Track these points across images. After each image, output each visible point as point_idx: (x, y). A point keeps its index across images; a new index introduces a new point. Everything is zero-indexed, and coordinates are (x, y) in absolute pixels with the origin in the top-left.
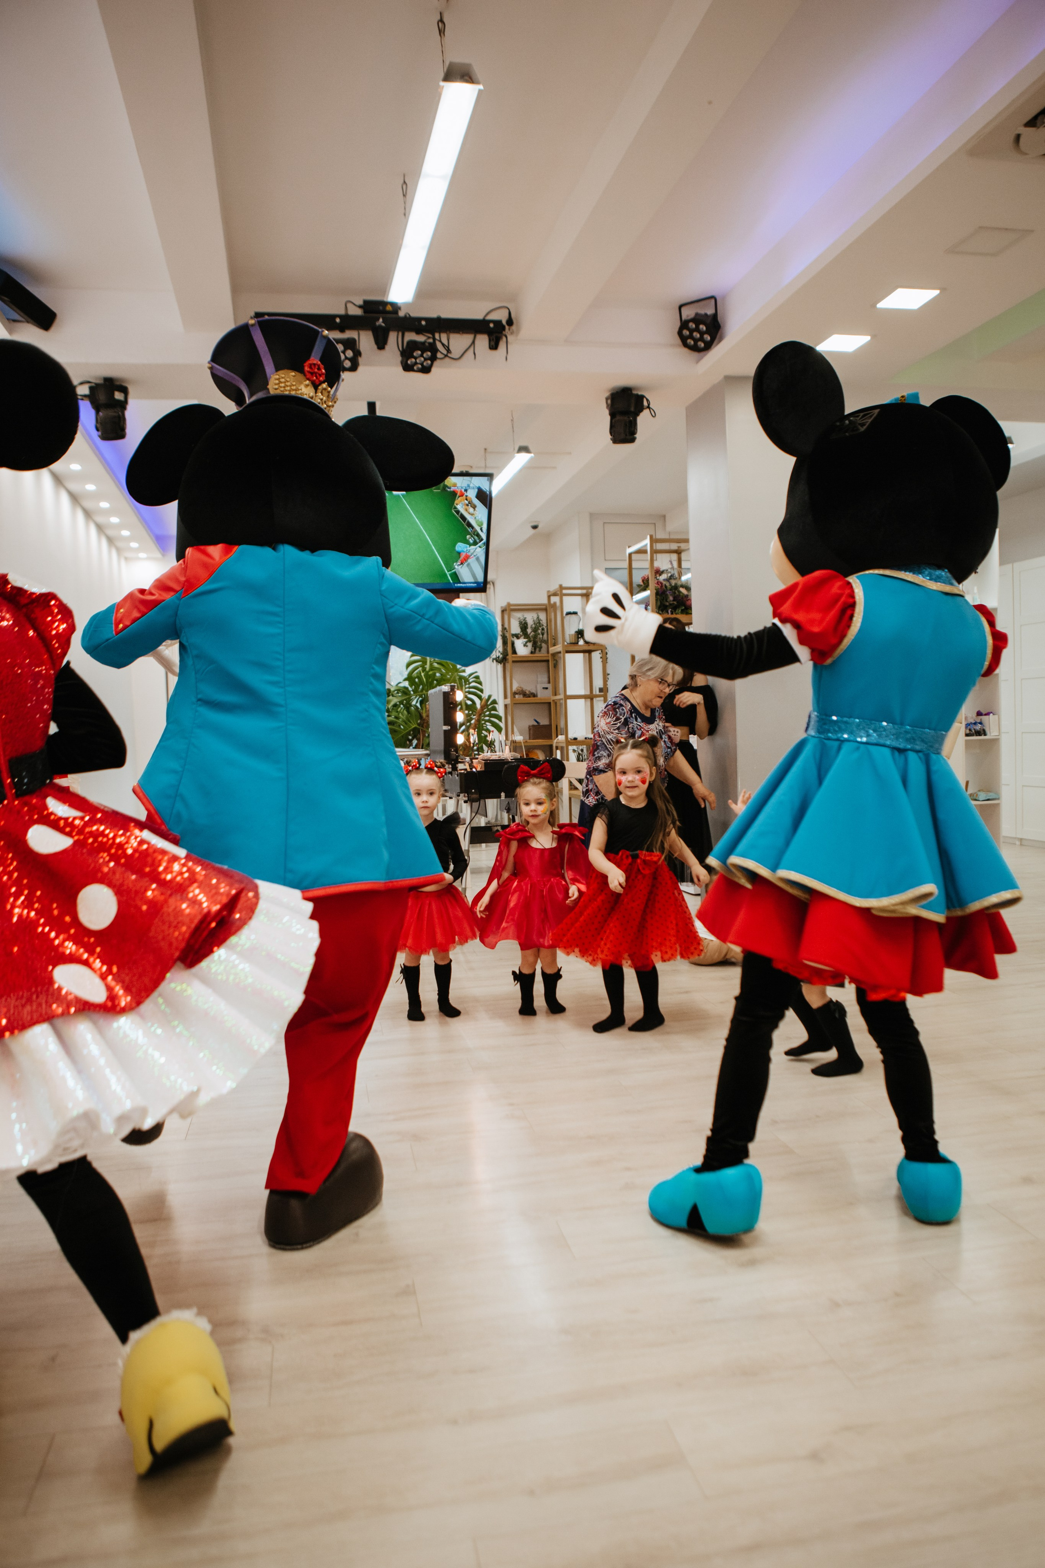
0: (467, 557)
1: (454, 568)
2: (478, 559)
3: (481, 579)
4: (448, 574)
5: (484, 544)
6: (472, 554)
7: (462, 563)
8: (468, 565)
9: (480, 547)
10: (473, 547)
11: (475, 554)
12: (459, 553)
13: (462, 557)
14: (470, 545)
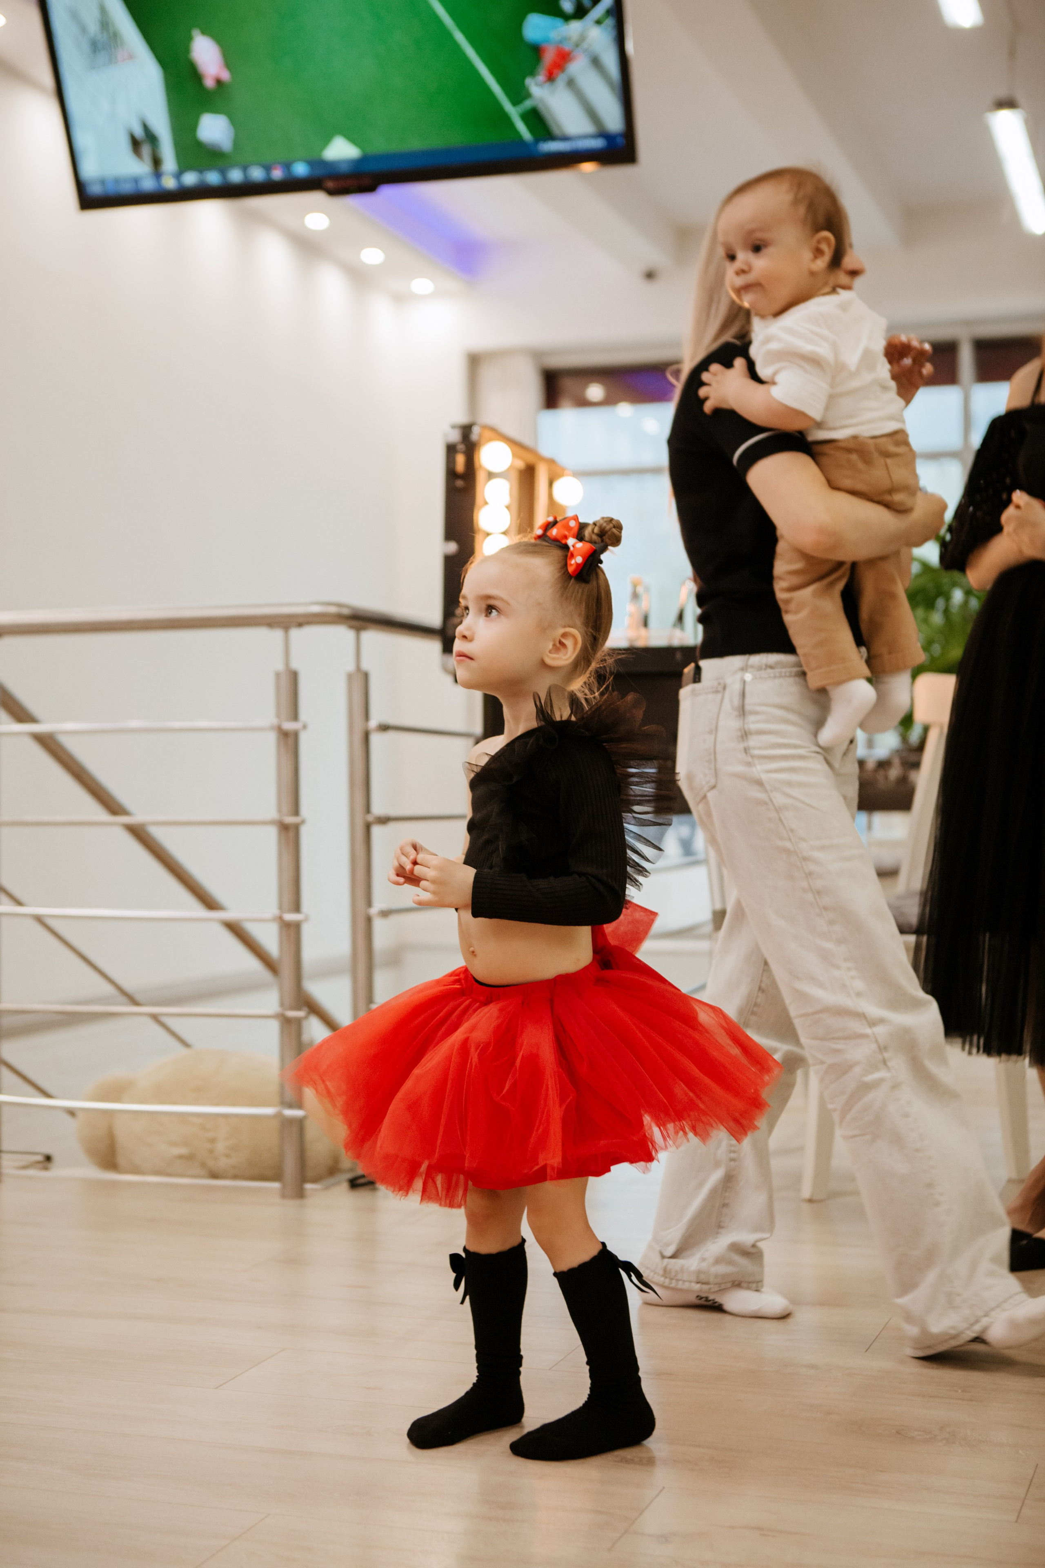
0: (563, 58)
1: (528, 95)
2: (596, 62)
3: (614, 122)
4: (514, 112)
5: (609, 12)
6: (577, 45)
7: (551, 78)
8: (571, 83)
9: (598, 22)
10: (575, 26)
11: (585, 45)
12: (537, 50)
13: (549, 57)
14: (567, 18)
